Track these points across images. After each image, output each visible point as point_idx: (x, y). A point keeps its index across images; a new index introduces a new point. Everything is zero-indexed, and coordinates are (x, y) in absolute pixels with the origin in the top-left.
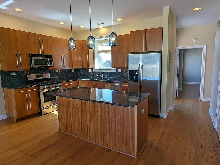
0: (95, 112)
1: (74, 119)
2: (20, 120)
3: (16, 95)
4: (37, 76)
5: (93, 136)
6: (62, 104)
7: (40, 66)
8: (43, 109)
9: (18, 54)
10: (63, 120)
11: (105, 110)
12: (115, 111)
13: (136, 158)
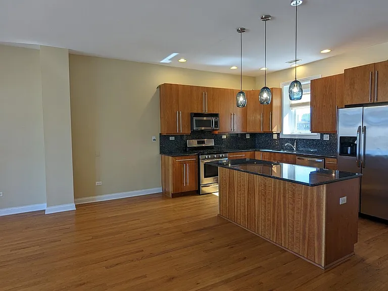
0: (265, 193)
1: (239, 201)
2: (176, 195)
3: (173, 164)
4: (199, 143)
5: (263, 227)
6: (224, 179)
7: (203, 128)
8: (202, 187)
9: (179, 113)
10: (224, 201)
11: (280, 191)
12: (294, 194)
13: (324, 269)
